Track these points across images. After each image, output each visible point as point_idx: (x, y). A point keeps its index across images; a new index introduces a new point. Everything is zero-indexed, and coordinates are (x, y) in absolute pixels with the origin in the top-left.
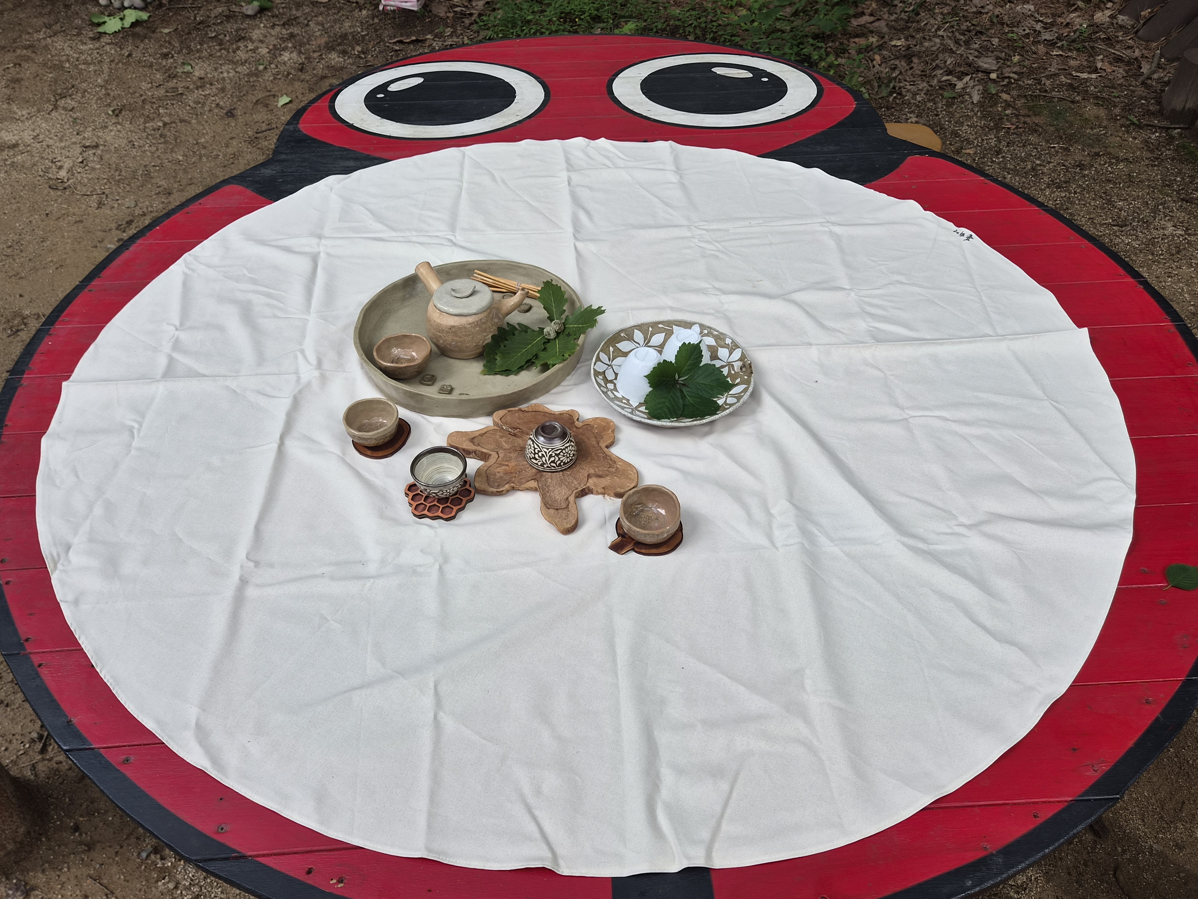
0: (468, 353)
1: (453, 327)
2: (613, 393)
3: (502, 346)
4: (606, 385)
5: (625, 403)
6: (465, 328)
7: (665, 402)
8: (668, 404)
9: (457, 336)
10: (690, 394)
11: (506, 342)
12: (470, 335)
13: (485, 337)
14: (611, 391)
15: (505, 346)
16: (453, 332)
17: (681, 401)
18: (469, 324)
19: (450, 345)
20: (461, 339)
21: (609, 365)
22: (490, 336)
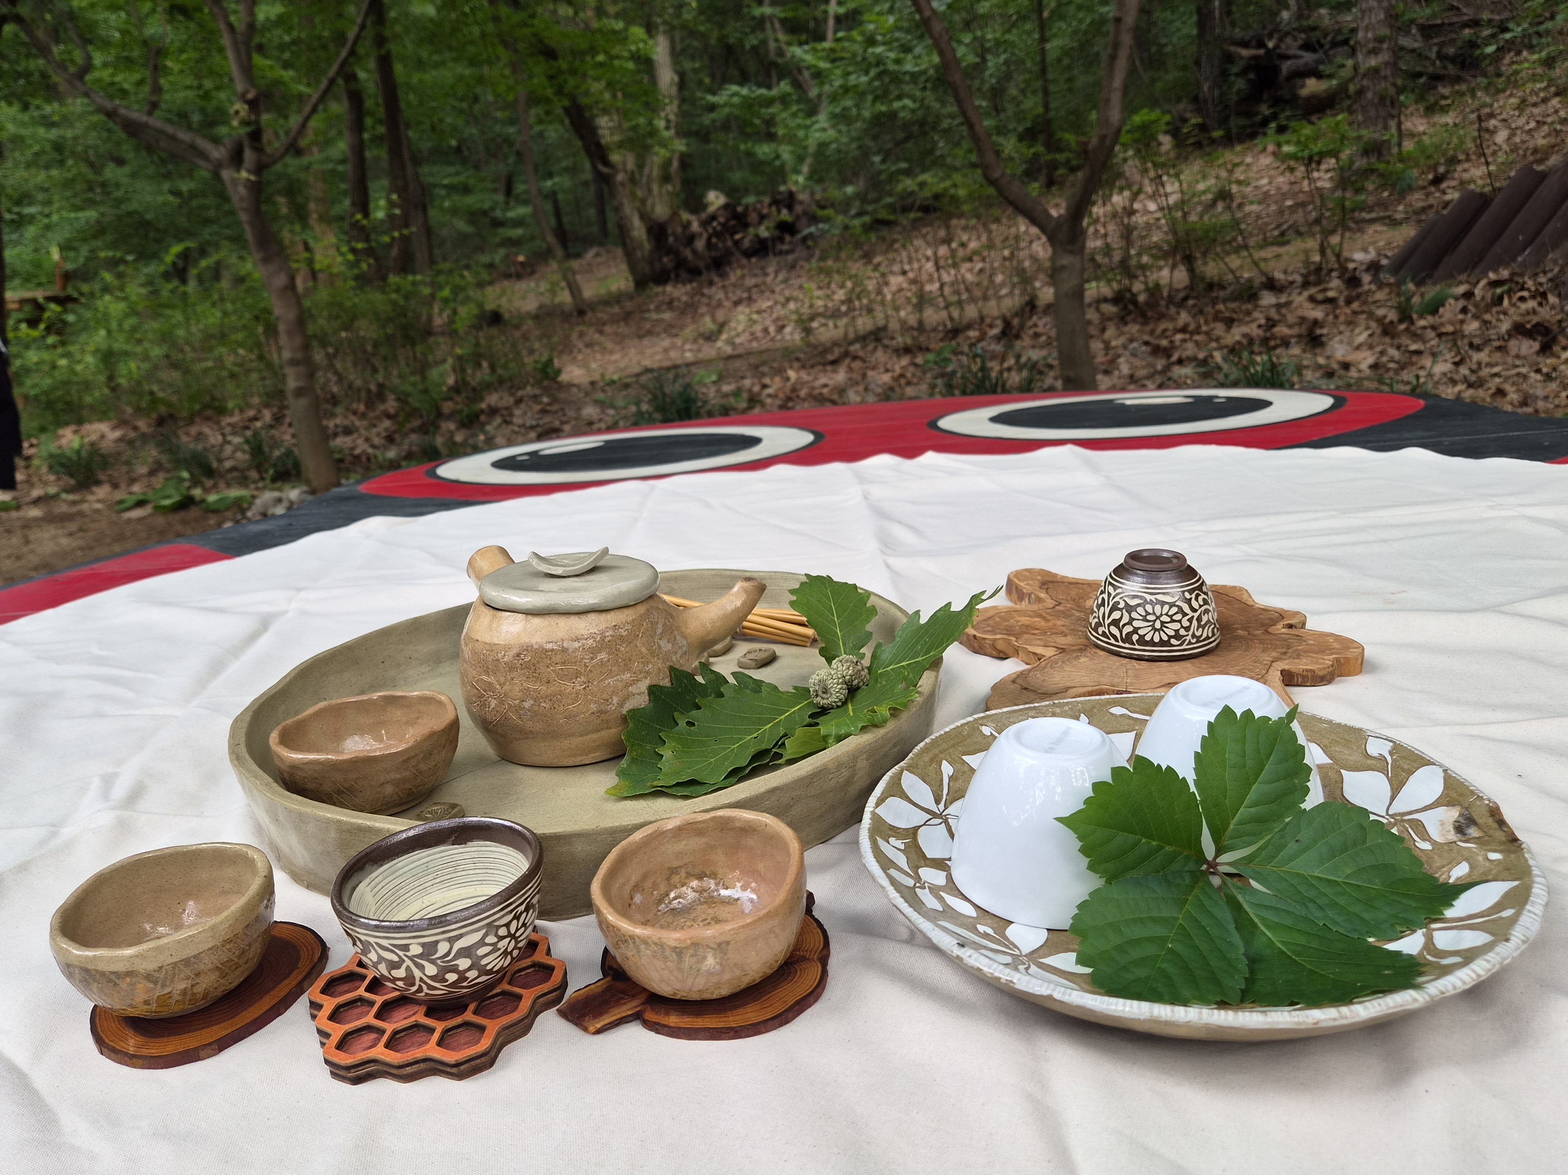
0: (576, 741)
1: (528, 648)
2: (941, 899)
3: (682, 724)
4: (915, 868)
5: (986, 936)
6: (564, 650)
7: (1164, 940)
8: (1179, 948)
9: (538, 679)
10: (1273, 918)
11: (695, 713)
12: (578, 674)
13: (627, 685)
14: (935, 890)
15: (690, 724)
16: (526, 666)
17: (1236, 939)
18: (577, 639)
19: (518, 709)
20: (552, 689)
21: (934, 815)
22: (643, 686)
